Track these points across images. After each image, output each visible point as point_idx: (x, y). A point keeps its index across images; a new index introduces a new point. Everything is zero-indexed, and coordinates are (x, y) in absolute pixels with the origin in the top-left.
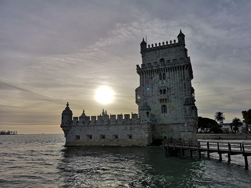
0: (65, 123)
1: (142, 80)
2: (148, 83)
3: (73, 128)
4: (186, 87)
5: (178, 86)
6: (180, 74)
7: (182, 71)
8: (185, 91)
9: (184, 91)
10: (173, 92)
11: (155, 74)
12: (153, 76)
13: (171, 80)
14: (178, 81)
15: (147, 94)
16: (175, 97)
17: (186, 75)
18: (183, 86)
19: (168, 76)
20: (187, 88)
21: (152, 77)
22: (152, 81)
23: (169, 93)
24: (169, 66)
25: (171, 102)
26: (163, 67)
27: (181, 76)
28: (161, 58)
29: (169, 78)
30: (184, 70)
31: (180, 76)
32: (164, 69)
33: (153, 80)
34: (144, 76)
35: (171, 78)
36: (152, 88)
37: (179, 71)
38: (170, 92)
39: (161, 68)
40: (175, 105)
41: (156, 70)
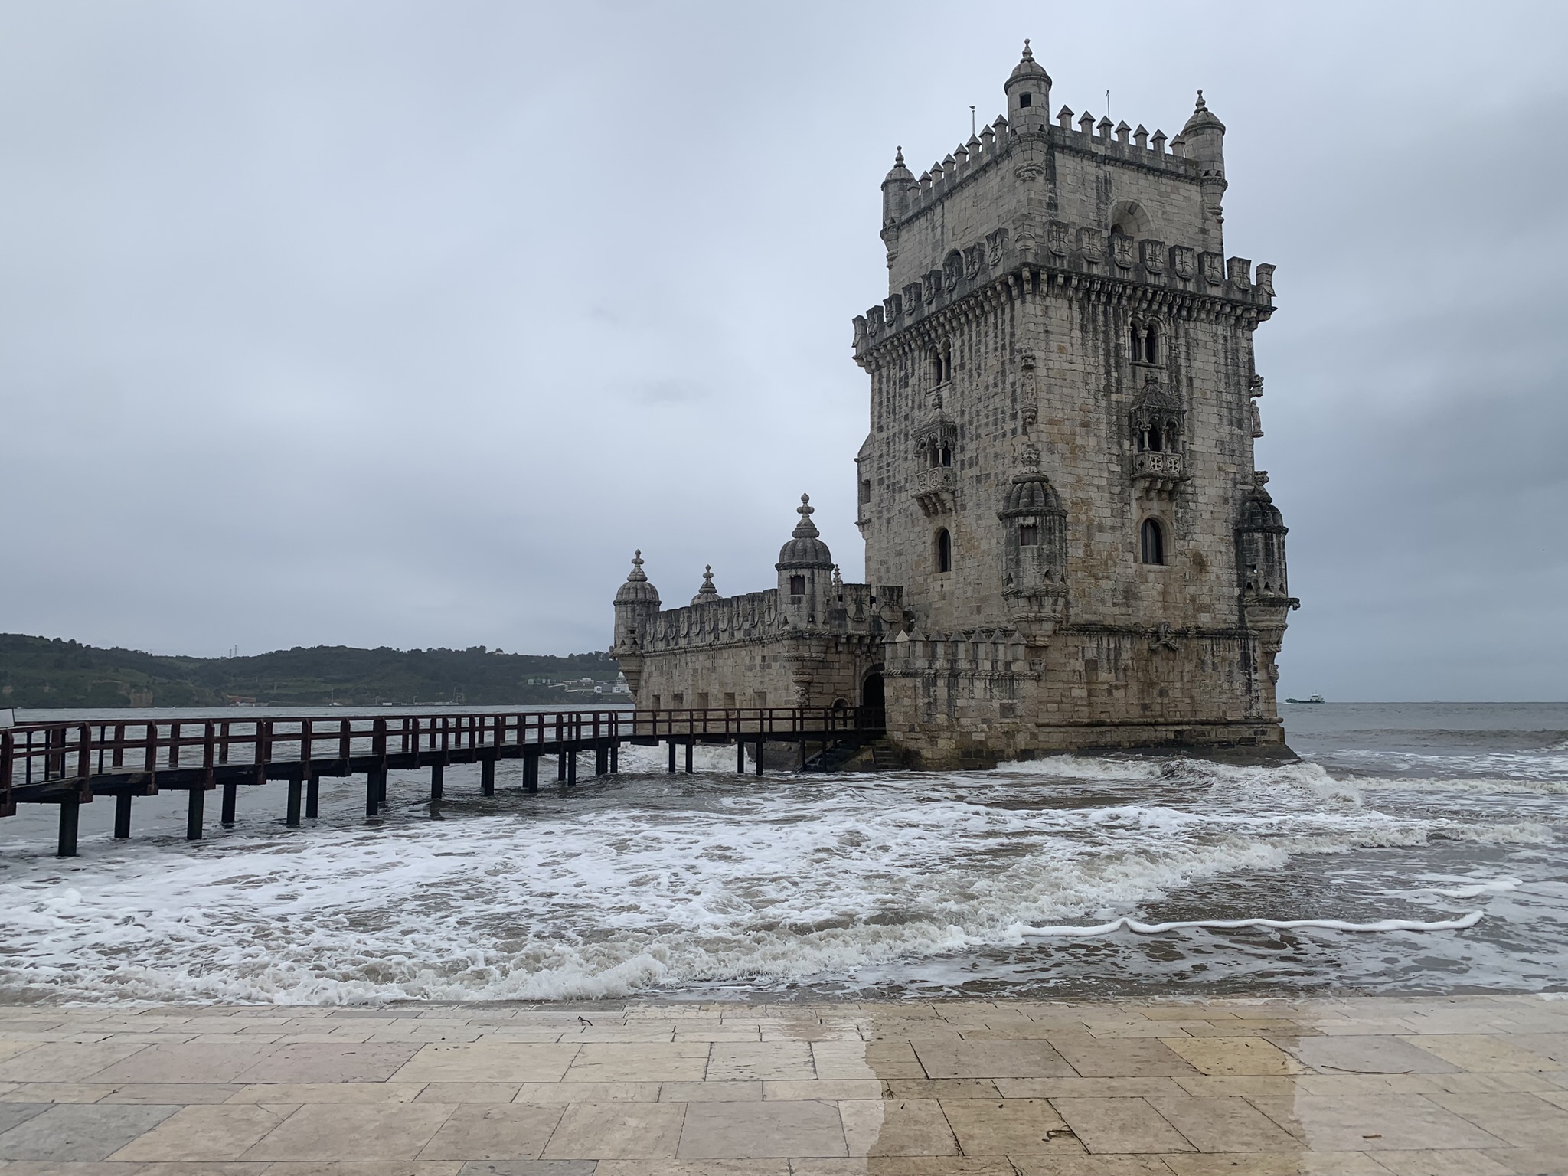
0: (619, 643)
1: (877, 400)
2: (894, 410)
3: (648, 661)
4: (1018, 406)
5: (991, 408)
6: (999, 333)
7: (1008, 310)
8: (1014, 431)
9: (1009, 434)
10: (971, 448)
11: (916, 353)
12: (910, 371)
13: (966, 379)
14: (991, 380)
15: (891, 473)
16: (979, 479)
17: (1018, 332)
18: (1008, 402)
19: (958, 353)
20: (1020, 414)
21: (907, 377)
22: (907, 398)
23: (959, 457)
24: (955, 297)
25: (964, 507)
26: (933, 307)
27: (1003, 347)
28: (947, 250)
29: (962, 366)
30: (1012, 308)
31: (999, 345)
32: (938, 318)
33: (909, 390)
34: (884, 372)
35: (967, 367)
36: (906, 435)
37: (996, 318)
38: (963, 449)
39: (926, 314)
40: (975, 526)
41: (914, 333)
